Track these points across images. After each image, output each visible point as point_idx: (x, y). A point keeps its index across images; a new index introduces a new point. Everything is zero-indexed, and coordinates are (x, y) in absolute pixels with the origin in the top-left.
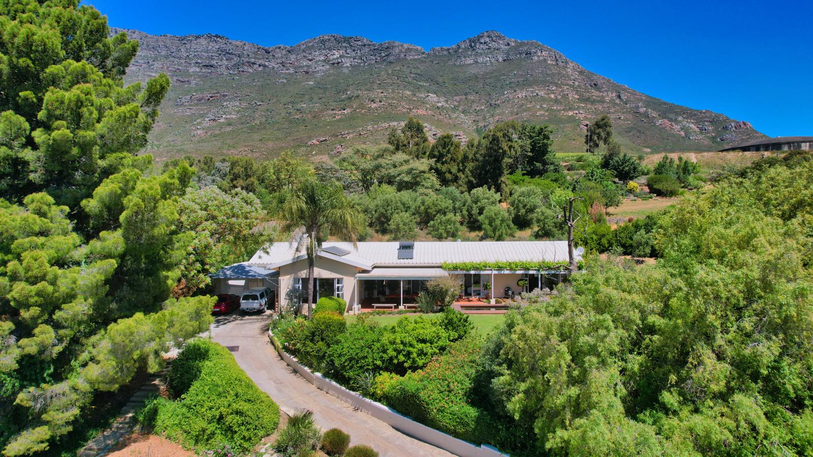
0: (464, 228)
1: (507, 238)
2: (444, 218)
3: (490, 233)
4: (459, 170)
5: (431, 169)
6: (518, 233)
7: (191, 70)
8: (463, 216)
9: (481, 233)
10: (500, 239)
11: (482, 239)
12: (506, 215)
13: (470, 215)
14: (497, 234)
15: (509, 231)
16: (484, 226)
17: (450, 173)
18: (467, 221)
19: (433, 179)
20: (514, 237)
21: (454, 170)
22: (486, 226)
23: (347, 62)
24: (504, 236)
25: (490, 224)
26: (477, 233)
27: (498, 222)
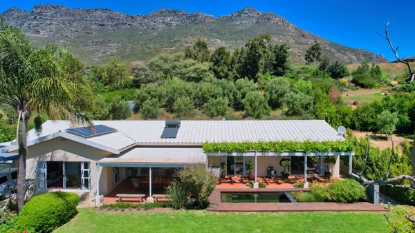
0: (231, 109)
1: (264, 116)
2: (215, 101)
3: (251, 112)
4: (229, 70)
5: (210, 69)
6: (272, 113)
7: (93, 27)
8: (230, 100)
9: (244, 113)
10: (258, 117)
11: (244, 117)
12: (263, 98)
13: (235, 99)
14: (256, 113)
15: (265, 111)
16: (245, 107)
17: (223, 72)
18: (233, 104)
19: (211, 75)
20: (269, 115)
21: (226, 70)
22: (247, 107)
23: (174, 23)
24: (262, 114)
25: (251, 105)
26: (240, 112)
27: (257, 104)
